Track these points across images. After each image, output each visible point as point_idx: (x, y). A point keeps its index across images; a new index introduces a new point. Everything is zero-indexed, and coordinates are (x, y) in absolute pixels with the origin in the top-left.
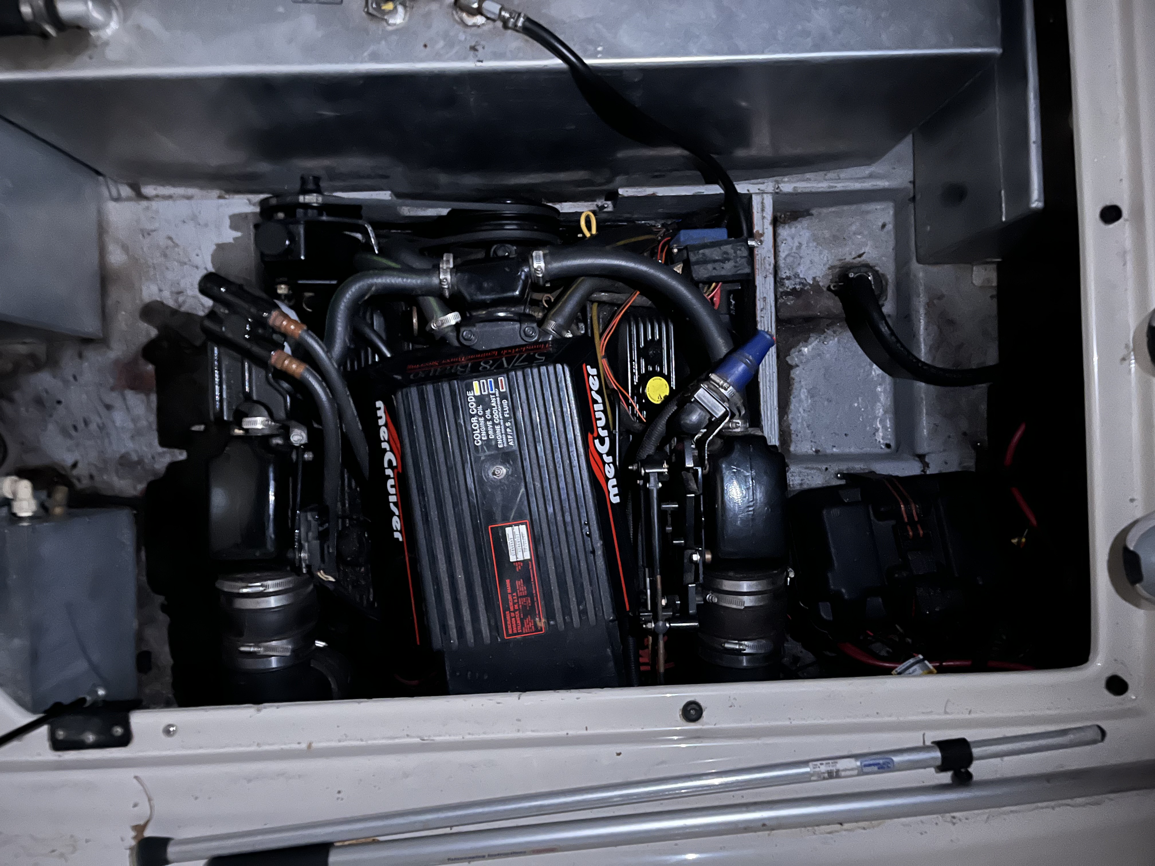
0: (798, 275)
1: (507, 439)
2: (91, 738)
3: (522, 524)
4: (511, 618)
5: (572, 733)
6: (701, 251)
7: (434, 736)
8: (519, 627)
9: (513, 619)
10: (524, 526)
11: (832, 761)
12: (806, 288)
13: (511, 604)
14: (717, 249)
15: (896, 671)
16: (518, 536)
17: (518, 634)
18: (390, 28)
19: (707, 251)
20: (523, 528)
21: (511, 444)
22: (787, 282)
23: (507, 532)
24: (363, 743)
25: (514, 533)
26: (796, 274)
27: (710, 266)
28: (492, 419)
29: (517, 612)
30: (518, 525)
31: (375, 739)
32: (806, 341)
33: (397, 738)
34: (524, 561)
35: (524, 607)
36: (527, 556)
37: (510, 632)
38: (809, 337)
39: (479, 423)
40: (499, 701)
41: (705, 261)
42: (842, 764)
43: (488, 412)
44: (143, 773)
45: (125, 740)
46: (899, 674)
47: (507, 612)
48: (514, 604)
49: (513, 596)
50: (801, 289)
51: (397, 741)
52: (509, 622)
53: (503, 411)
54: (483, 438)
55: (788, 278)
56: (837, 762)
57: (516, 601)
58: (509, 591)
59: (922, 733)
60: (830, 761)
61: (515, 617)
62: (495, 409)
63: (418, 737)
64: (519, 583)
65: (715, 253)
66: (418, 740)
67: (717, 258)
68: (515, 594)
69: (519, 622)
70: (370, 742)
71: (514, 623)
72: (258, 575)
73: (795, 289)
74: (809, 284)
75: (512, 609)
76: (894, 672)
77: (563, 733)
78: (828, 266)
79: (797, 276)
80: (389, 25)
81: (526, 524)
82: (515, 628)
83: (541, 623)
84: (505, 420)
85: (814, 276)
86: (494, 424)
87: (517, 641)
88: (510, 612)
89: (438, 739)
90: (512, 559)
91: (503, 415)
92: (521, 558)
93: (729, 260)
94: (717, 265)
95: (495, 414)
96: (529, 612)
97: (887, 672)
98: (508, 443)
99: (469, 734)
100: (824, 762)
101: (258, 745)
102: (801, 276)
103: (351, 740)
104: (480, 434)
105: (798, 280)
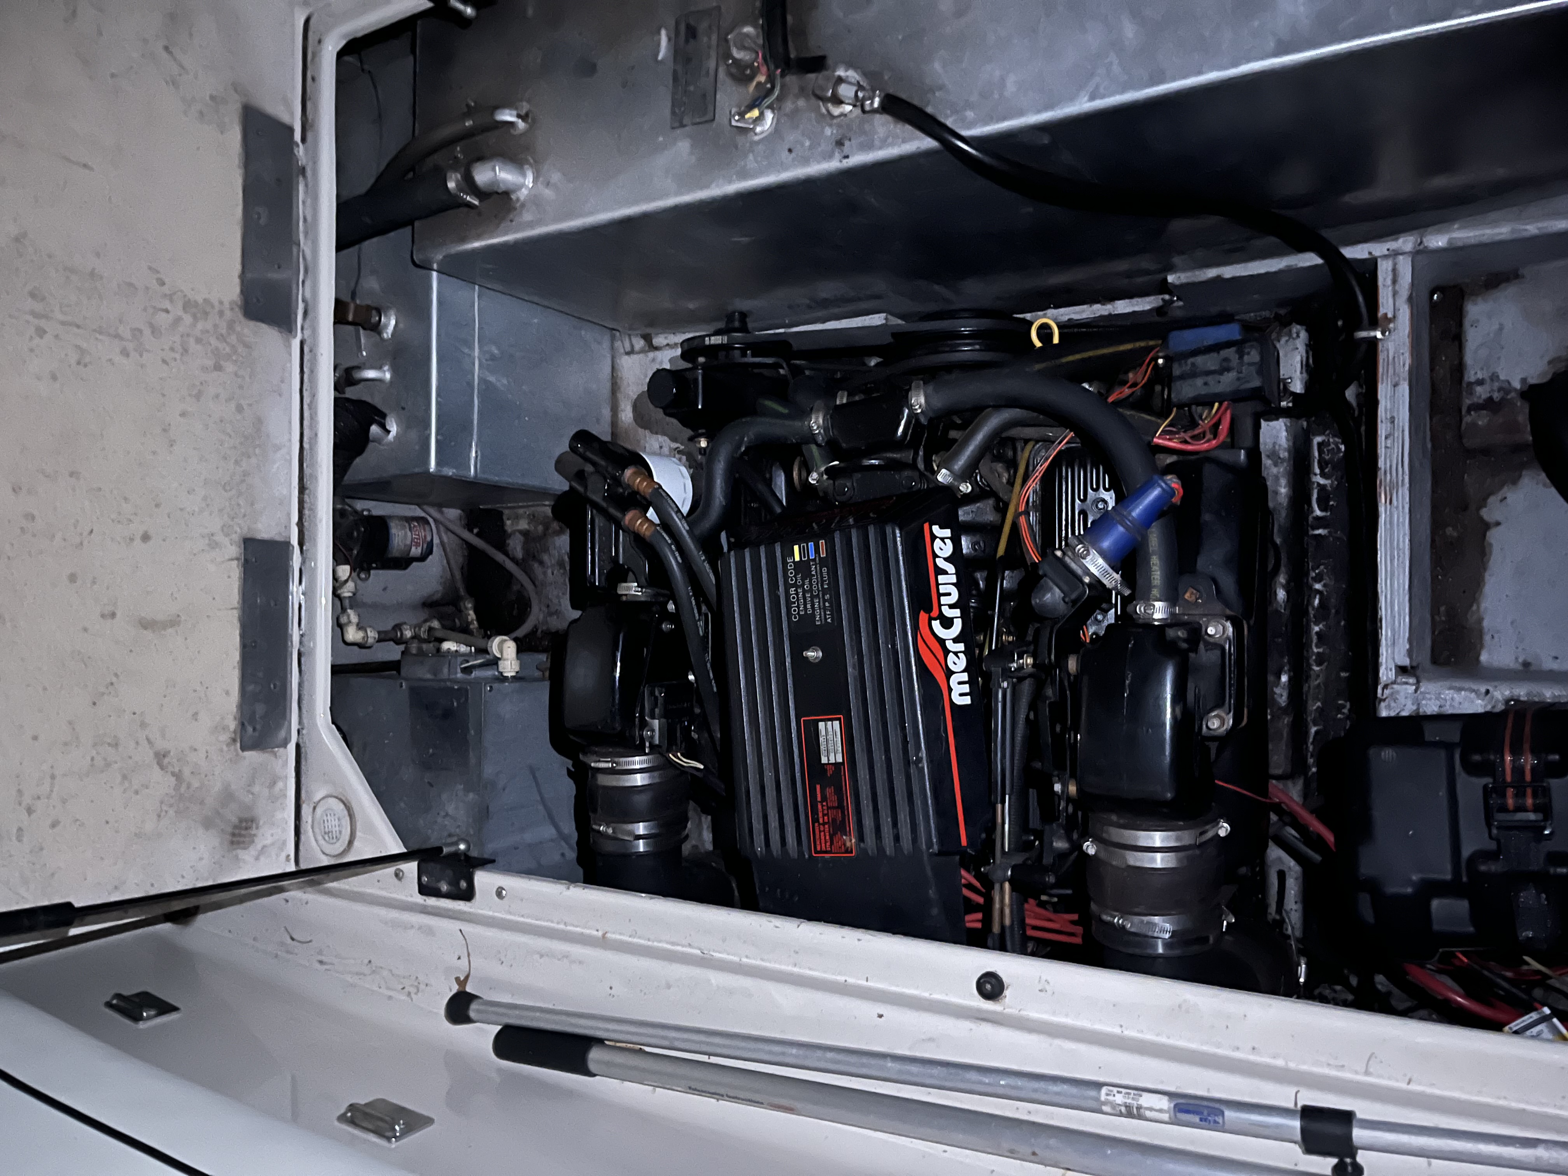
0: (1498, 377)
1: (825, 614)
2: (444, 887)
3: (836, 719)
4: (820, 832)
5: (851, 980)
6: (1191, 360)
7: (714, 951)
8: (828, 844)
9: (822, 834)
10: (838, 722)
11: (1136, 1092)
12: (1509, 397)
13: (820, 815)
14: (1215, 355)
15: (1510, 1028)
16: (830, 733)
17: (826, 852)
18: (757, 138)
19: (1199, 360)
20: (836, 724)
21: (829, 620)
22: (1479, 389)
23: (820, 727)
24: (650, 943)
25: (826, 728)
26: (1493, 374)
27: (1199, 382)
28: (811, 590)
29: (827, 826)
30: (832, 720)
31: (660, 941)
32: (1515, 482)
33: (678, 945)
34: (836, 764)
35: (834, 820)
36: (840, 760)
37: (818, 848)
38: (1520, 476)
39: (797, 594)
40: (778, 925)
41: (1193, 374)
42: (1147, 1100)
43: (807, 581)
44: (467, 928)
45: (468, 895)
46: (1516, 1032)
47: (816, 824)
48: (824, 815)
49: (823, 806)
50: (1502, 399)
51: (679, 948)
52: (817, 836)
53: (823, 582)
54: (802, 613)
55: (1480, 382)
56: (1141, 1096)
57: (826, 812)
58: (819, 799)
59: (1295, 1090)
60: (1132, 1092)
61: (824, 831)
62: (814, 579)
63: (700, 949)
64: (829, 791)
65: (1208, 362)
66: (698, 952)
67: (1213, 368)
68: (824, 804)
69: (828, 838)
70: (656, 944)
71: (823, 838)
72: (611, 750)
73: (1491, 399)
74: (1515, 390)
75: (821, 821)
76: (1506, 1028)
77: (841, 978)
78: (1547, 359)
79: (1494, 377)
80: (756, 134)
81: (839, 719)
82: (823, 845)
83: (851, 841)
84: (824, 592)
85: (1523, 376)
86: (812, 597)
87: (825, 861)
88: (819, 824)
89: (717, 955)
90: (824, 760)
91: (822, 586)
92: (832, 761)
93: (1228, 370)
94: (1210, 379)
95: (814, 584)
96: (839, 827)
97: (1496, 1026)
98: (826, 619)
99: (747, 957)
100: (1124, 1091)
101: (565, 924)
102: (1502, 377)
103: (639, 937)
104: (798, 607)
105: (1496, 385)
